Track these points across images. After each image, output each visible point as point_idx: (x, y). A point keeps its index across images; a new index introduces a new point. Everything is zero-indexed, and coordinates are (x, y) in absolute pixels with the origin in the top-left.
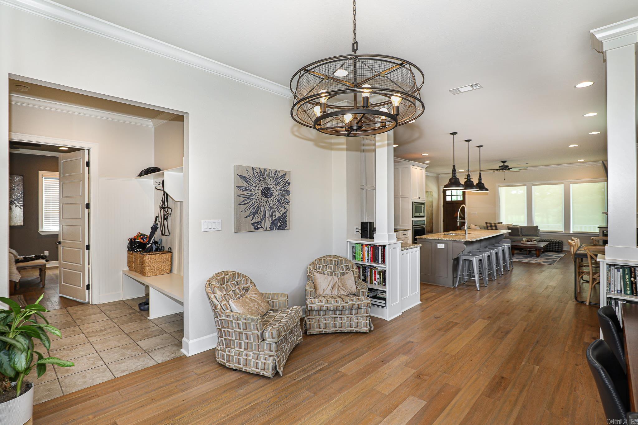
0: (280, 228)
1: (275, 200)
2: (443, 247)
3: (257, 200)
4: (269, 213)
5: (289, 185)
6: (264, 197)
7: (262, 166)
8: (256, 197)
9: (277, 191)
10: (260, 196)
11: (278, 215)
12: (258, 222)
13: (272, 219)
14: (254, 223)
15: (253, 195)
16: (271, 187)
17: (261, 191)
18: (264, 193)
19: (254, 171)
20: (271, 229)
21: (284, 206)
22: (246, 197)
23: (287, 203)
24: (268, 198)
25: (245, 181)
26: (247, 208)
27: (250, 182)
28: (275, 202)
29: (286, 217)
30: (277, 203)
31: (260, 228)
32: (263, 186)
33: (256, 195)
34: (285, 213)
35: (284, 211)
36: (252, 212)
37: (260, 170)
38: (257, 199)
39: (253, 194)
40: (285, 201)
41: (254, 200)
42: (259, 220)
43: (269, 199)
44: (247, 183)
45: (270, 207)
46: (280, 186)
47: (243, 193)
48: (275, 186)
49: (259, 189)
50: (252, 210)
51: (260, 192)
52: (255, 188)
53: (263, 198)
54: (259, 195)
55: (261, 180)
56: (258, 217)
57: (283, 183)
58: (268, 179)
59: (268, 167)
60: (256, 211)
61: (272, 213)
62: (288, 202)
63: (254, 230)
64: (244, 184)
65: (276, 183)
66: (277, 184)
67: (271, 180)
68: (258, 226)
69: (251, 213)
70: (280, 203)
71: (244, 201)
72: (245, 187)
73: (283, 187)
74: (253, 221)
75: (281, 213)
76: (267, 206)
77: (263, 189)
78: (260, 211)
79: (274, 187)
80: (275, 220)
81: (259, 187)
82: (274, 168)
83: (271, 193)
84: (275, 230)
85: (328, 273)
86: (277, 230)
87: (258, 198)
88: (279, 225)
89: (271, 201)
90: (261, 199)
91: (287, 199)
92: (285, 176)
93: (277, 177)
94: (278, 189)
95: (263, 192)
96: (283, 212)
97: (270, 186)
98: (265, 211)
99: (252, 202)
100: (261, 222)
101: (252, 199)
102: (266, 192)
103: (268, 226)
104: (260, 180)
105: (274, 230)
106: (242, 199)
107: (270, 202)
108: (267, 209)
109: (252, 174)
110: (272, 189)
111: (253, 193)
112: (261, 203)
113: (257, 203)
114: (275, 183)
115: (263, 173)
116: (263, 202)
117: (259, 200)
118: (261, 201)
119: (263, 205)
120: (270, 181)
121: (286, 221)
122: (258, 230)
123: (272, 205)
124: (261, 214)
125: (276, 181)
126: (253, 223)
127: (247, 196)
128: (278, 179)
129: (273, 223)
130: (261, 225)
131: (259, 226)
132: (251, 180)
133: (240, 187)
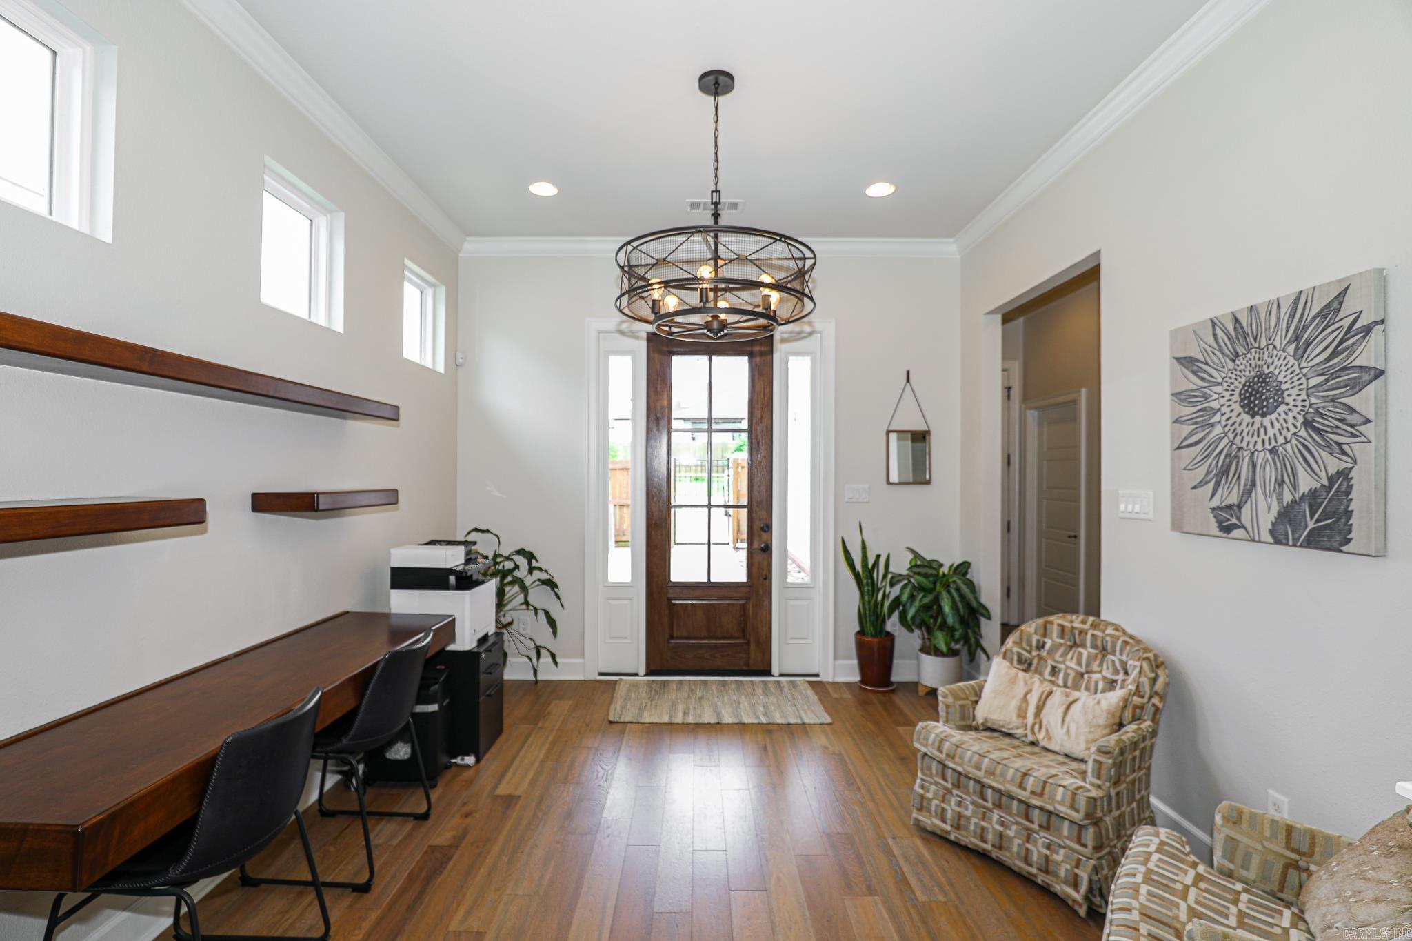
0: (1315, 541)
1: (1291, 420)
3: (1227, 429)
4: (1269, 473)
5: (1364, 337)
6: (1247, 413)
7: (1240, 304)
8: (1225, 417)
9: (1304, 380)
10: (1234, 414)
11: (1306, 483)
12: (1230, 507)
13: (1280, 500)
14: (1219, 508)
15: (1215, 414)
16: (1276, 372)
17: (1240, 394)
18: (1249, 398)
19: (1219, 331)
20: (1278, 538)
21: (1339, 444)
22: (1196, 423)
23: (1352, 426)
24: (1264, 415)
25: (1194, 373)
26: (1199, 458)
27: (1205, 372)
28: (1291, 427)
29: (1348, 493)
30: (1303, 433)
31: (1235, 527)
32: (1247, 374)
33: (1224, 409)
34: (1344, 474)
35: (1334, 464)
36: (1212, 471)
37: (1237, 320)
38: (1226, 425)
39: (1214, 409)
40: (1342, 421)
41: (1218, 430)
42: (1233, 499)
43: (1266, 421)
44: (1198, 377)
45: (1271, 451)
46: (1317, 355)
47: (1187, 411)
48: (1292, 361)
49: (1232, 387)
50: (1210, 465)
51: (1236, 397)
52: (1218, 389)
53: (1247, 418)
54: (1232, 411)
55: (1237, 355)
56: (1230, 488)
57: (1331, 337)
58: (1263, 344)
59: (1260, 298)
60: (1224, 468)
61: (1282, 476)
62: (1354, 423)
63: (1216, 531)
64: (1191, 382)
65: (1297, 349)
66: (1301, 351)
67: (1277, 343)
68: (1229, 520)
69: (1208, 473)
70: (1318, 431)
71: (1191, 435)
72: (1193, 391)
73: (1335, 354)
74: (1216, 502)
75: (1323, 474)
76: (1259, 447)
77: (1244, 385)
78: (1237, 465)
79: (1289, 366)
80: (1294, 502)
81: (1233, 380)
82: (1285, 290)
83: (1275, 394)
84: (1294, 545)
86: (1301, 546)
87: (1230, 422)
88: (1311, 525)
89: (1277, 426)
90: (1240, 424)
91: (1352, 410)
92: (1341, 304)
93: (1300, 321)
94: (1304, 371)
95: (1246, 398)
96: (1332, 471)
97: (1272, 368)
98: (1254, 467)
99: (1211, 436)
100: (1240, 507)
101: (1212, 425)
102: (1257, 392)
103: (1266, 526)
104: (1237, 353)
105: (1287, 544)
106: (1187, 429)
107: (1271, 432)
108: (1260, 458)
109: (1211, 341)
110: (1280, 378)
111: (1215, 405)
112: (1239, 438)
113: (1225, 440)
114: (1291, 349)
115: (1244, 324)
116: (1245, 434)
117: (1233, 428)
118: (1239, 431)
119: (1244, 444)
120: (1271, 347)
121: (1349, 514)
122: (1230, 536)
123: (1281, 440)
124: (1239, 477)
125: (1297, 338)
126: (1213, 509)
127: (1198, 417)
128: (1306, 327)
129: (1287, 515)
130: (1239, 519)
131: (1234, 521)
132: (1207, 364)
133: (1181, 393)
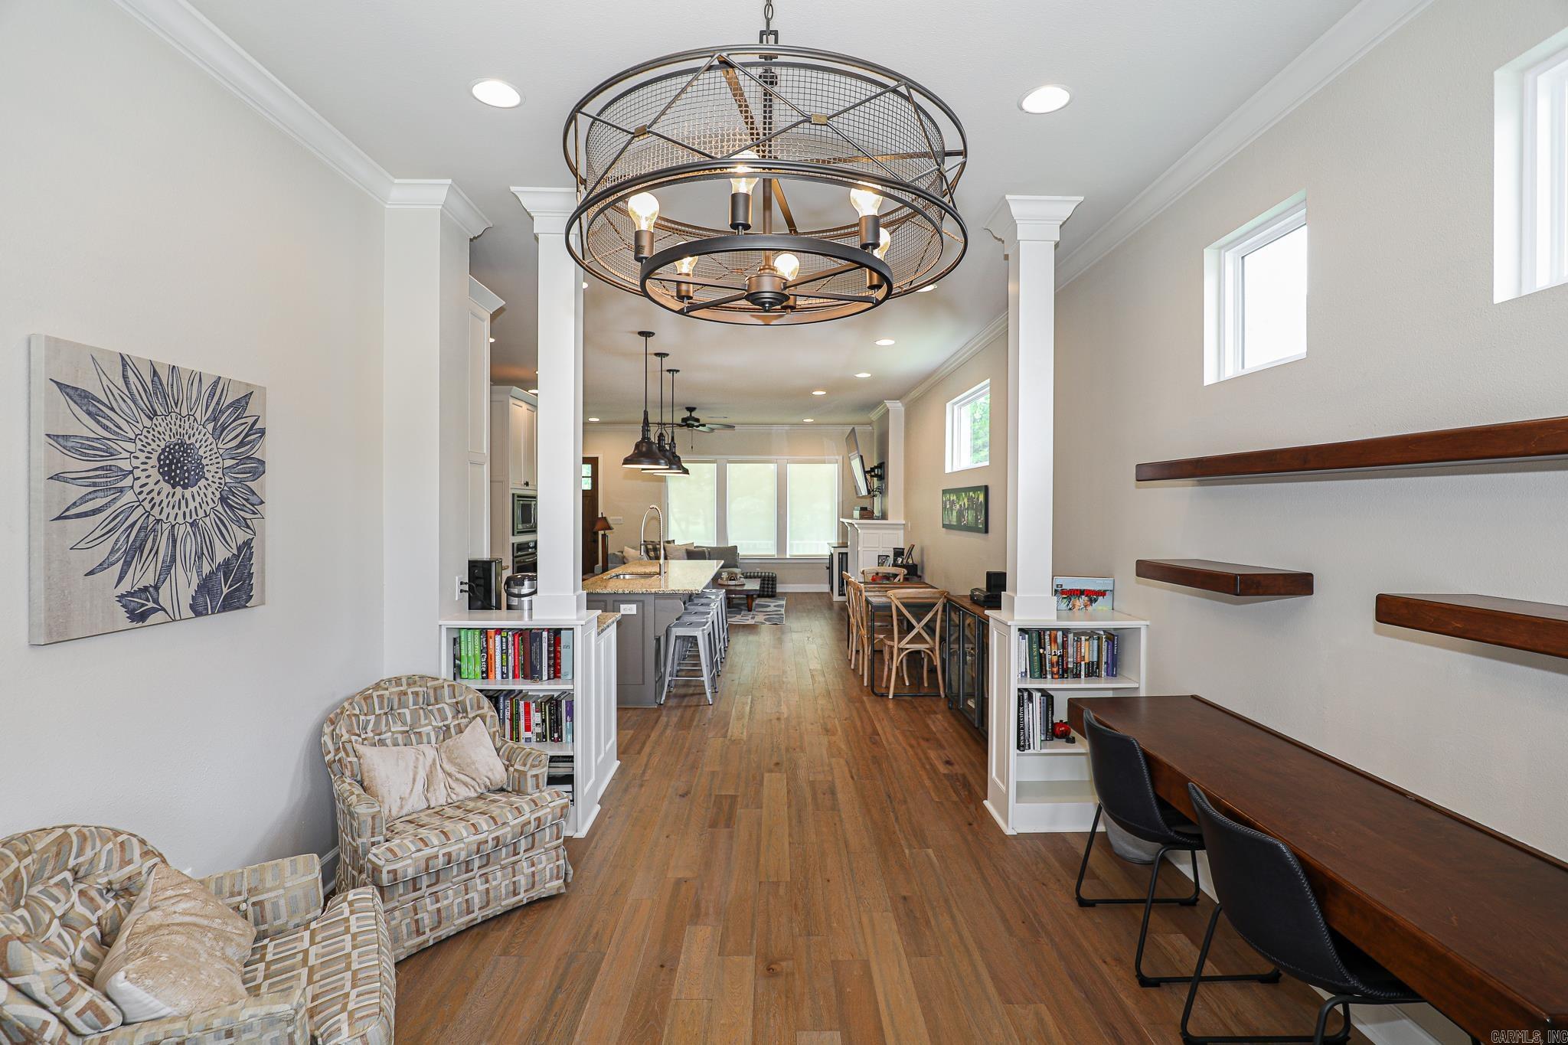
0: (232, 603)
1: (210, 495)
2: (634, 612)
3: (141, 497)
4: (190, 546)
5: (261, 437)
6: (168, 482)
7: (164, 359)
8: (138, 483)
9: (220, 460)
10: (151, 481)
11: (222, 554)
12: (146, 589)
13: (199, 573)
14: (129, 594)
15: (125, 476)
16: (198, 445)
17: (159, 460)
18: (170, 466)
19: (130, 373)
20: (198, 611)
21: (245, 519)
22: (94, 484)
23: (253, 505)
24: (185, 487)
25: (89, 413)
26: (98, 533)
27: (111, 420)
28: (210, 501)
29: (250, 559)
30: (219, 508)
31: (153, 611)
32: (167, 438)
33: (137, 473)
34: (248, 544)
35: (241, 536)
36: (119, 549)
37: (155, 373)
38: (141, 493)
39: (122, 470)
40: (247, 500)
41: (129, 497)
42: (149, 580)
43: (188, 493)
44: (98, 422)
45: (192, 525)
46: (229, 441)
47: (76, 465)
48: (211, 439)
49: (149, 449)
50: (117, 541)
51: (154, 461)
52: (130, 447)
53: (167, 488)
54: (148, 477)
55: (156, 414)
56: (145, 568)
57: (238, 429)
58: (184, 412)
59: (185, 364)
60: (138, 544)
61: (202, 548)
62: (255, 503)
63: (128, 624)
64: (83, 426)
65: (214, 429)
66: (218, 432)
67: (198, 416)
68: (143, 605)
69: (113, 552)
70: (231, 507)
71: (83, 500)
72: (88, 439)
73: (242, 444)
74: (125, 587)
75: (234, 545)
76: (180, 519)
77: (164, 450)
78: (154, 541)
79: (208, 443)
80: (212, 573)
81: (150, 441)
82: (210, 368)
83: (197, 467)
84: (213, 613)
85: (395, 736)
86: (218, 612)
87: (146, 489)
88: (225, 591)
89: (198, 499)
90: (159, 493)
91: (254, 493)
92: (247, 403)
93: (218, 403)
94: (221, 451)
95: (165, 465)
96: (240, 542)
97: (193, 440)
98: (175, 541)
99: (119, 504)
100: (157, 588)
101: (121, 490)
102: (179, 461)
103: (186, 600)
104: (155, 411)
105: (207, 614)
106: (75, 492)
107: (192, 505)
108: (181, 531)
109: (121, 383)
110: (201, 452)
111: (126, 465)
112: (157, 509)
113: (140, 510)
114: (210, 426)
115: (165, 383)
116: (164, 504)
117: (149, 497)
118: (157, 500)
119: (163, 517)
120: (192, 418)
121: (251, 575)
122: (145, 624)
123: (201, 513)
124: (157, 553)
125: (215, 419)
126: (122, 596)
127: (97, 477)
128: (222, 412)
129: (206, 587)
130: (156, 601)
131: (151, 605)
132: (112, 409)
133: (66, 437)
